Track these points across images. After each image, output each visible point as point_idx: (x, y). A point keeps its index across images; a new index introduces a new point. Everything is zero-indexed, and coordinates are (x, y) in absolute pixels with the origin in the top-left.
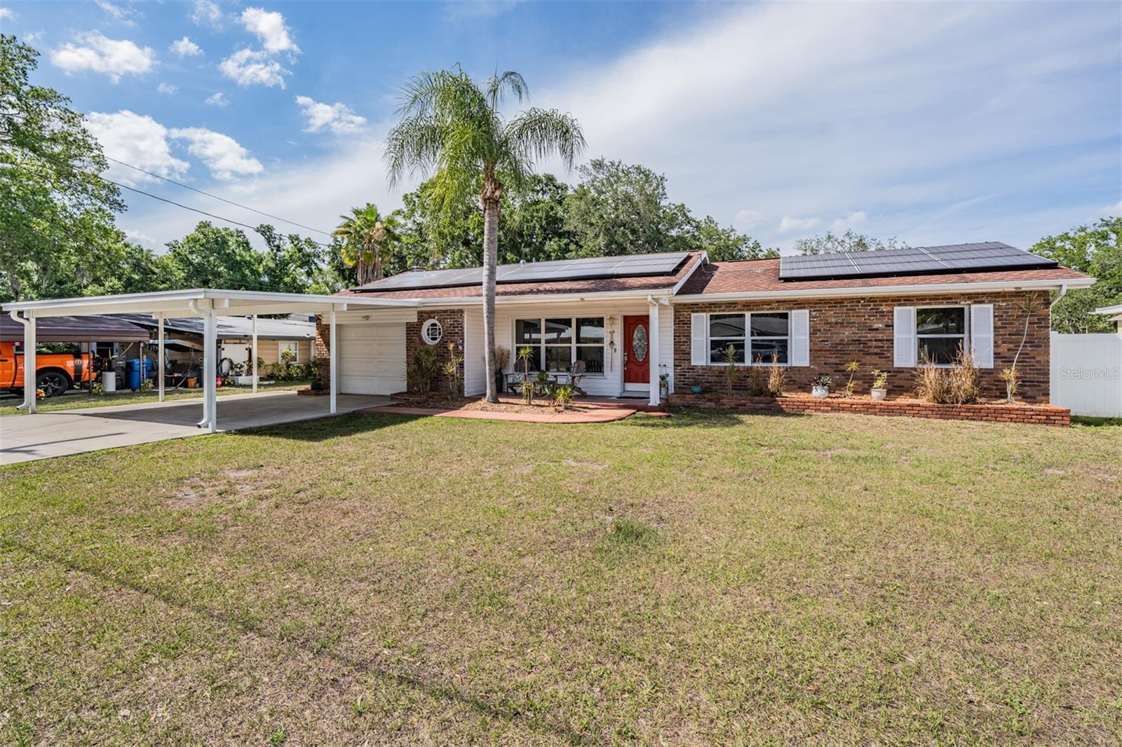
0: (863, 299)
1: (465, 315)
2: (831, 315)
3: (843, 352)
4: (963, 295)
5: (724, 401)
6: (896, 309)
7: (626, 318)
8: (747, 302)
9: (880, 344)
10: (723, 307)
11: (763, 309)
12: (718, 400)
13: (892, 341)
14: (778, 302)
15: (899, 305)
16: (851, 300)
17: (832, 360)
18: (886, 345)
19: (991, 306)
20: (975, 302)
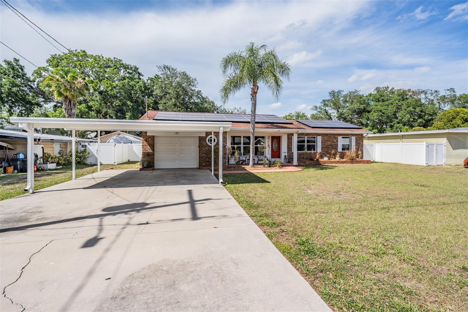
0: (332, 134)
1: (227, 133)
2: (326, 138)
3: (328, 148)
4: (350, 134)
5: (307, 162)
6: (339, 137)
7: (272, 136)
8: (306, 133)
9: (335, 146)
10: (301, 135)
11: (310, 136)
12: (305, 162)
13: (338, 145)
14: (314, 134)
15: (339, 136)
16: (330, 134)
17: (326, 150)
18: (337, 146)
19: (355, 137)
20: (352, 136)
